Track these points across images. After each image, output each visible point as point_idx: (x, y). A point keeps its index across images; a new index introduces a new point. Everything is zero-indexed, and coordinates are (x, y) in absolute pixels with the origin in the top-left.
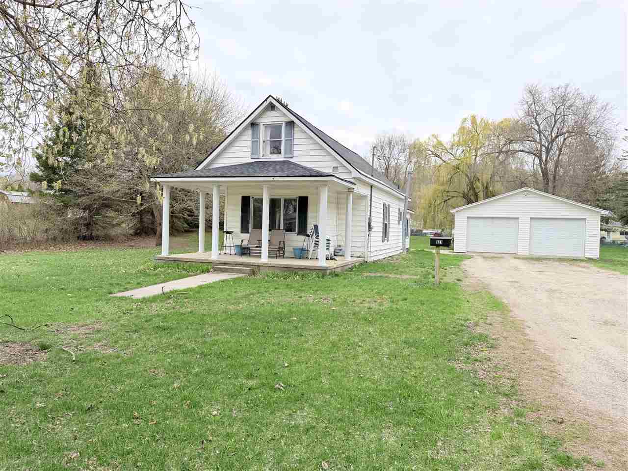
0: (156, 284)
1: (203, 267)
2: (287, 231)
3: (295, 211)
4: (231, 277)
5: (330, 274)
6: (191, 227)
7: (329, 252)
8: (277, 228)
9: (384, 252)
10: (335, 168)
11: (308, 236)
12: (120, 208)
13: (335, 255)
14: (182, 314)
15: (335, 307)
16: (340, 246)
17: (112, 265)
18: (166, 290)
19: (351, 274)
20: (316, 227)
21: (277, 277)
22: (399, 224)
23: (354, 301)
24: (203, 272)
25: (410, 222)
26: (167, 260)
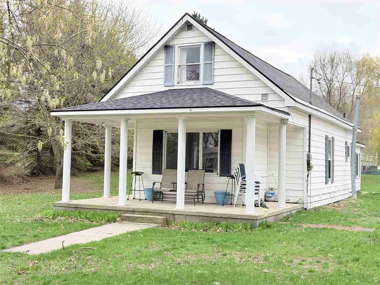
0: (55, 236)
1: (109, 216)
2: (207, 171)
3: (216, 145)
4: (140, 228)
5: (259, 226)
6: (94, 165)
7: (259, 197)
8: (195, 167)
9: (328, 196)
10: (264, 95)
11: (233, 177)
12: (15, 145)
13: (266, 201)
14: (85, 275)
15: (268, 269)
16: (272, 189)
17: (5, 213)
18: (66, 245)
19: (286, 226)
20: (242, 167)
21: (196, 228)
22: (346, 161)
23: (291, 262)
24: (109, 221)
25: (361, 157)
26: (68, 206)
